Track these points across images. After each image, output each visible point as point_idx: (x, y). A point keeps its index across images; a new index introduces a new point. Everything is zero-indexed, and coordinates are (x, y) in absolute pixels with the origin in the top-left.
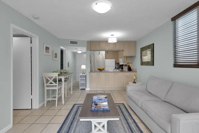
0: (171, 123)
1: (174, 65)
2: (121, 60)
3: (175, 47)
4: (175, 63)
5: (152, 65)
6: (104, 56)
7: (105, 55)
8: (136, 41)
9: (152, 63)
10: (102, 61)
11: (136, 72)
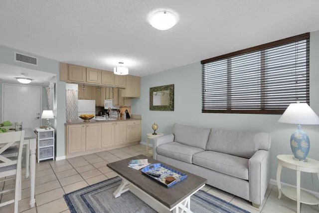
0: (248, 168)
1: (202, 110)
2: (111, 102)
3: (203, 91)
4: (203, 108)
5: (172, 110)
6: (76, 94)
7: (77, 92)
8: (140, 78)
9: (171, 107)
10: (72, 102)
11: (141, 119)
